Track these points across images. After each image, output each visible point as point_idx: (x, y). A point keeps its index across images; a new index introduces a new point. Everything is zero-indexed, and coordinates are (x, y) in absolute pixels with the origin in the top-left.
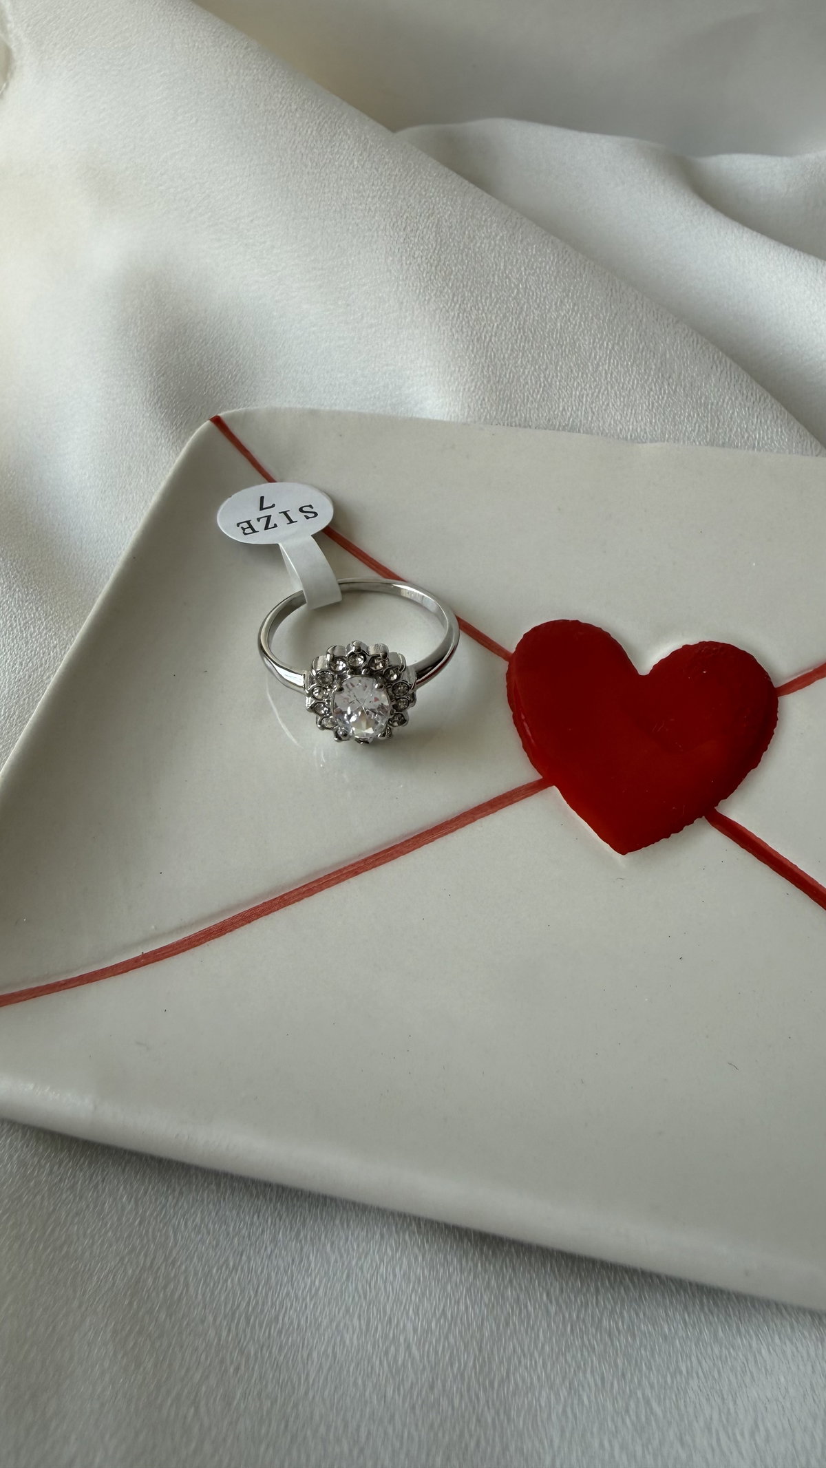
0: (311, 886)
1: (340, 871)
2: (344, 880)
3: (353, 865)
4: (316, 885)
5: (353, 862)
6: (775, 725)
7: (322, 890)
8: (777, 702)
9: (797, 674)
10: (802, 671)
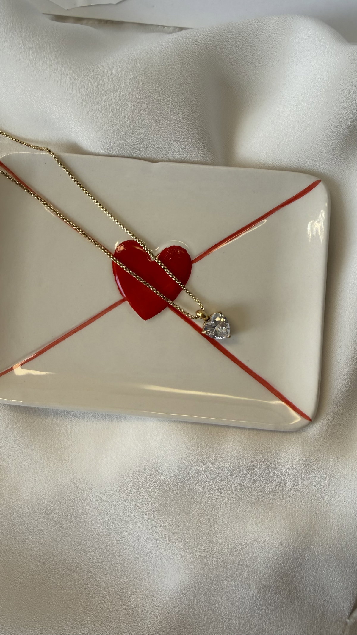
0: (64, 337)
1: (71, 331)
2: (72, 334)
3: (74, 329)
4: (65, 336)
5: (74, 328)
6: (190, 274)
7: (67, 338)
8: (192, 266)
9: (199, 255)
10: (200, 254)
